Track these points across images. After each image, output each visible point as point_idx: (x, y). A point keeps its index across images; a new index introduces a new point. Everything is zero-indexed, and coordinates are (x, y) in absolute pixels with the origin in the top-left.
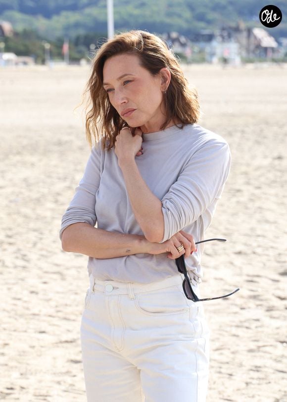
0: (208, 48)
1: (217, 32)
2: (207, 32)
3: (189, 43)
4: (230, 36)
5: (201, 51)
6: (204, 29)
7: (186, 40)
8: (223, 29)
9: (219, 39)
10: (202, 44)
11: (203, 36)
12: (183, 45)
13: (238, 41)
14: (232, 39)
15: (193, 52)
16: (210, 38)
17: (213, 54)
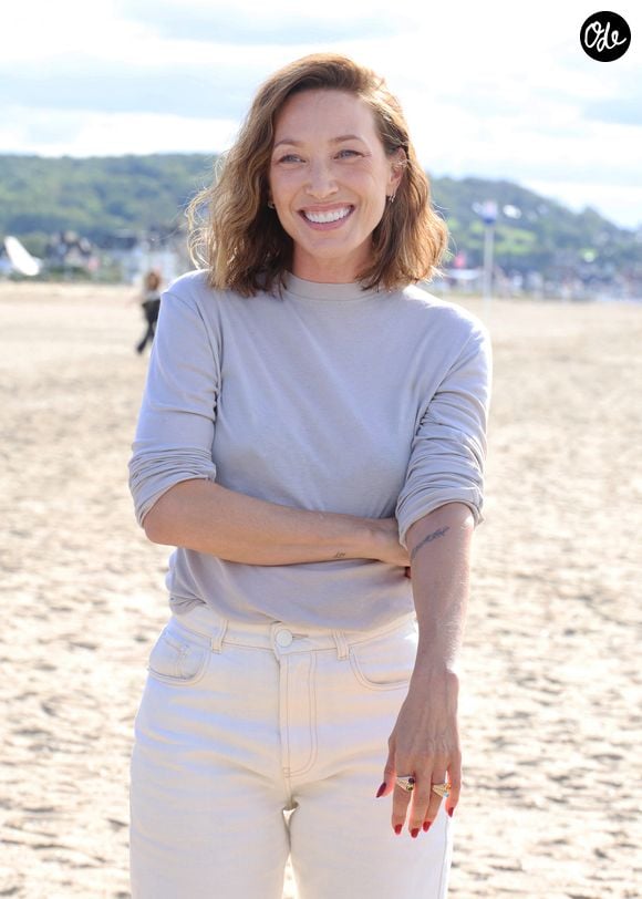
0: (126, 260)
1: (142, 233)
2: (125, 233)
3: (96, 251)
4: (163, 242)
5: (115, 265)
6: (121, 228)
7: (92, 245)
8: (153, 229)
9: (144, 245)
10: (116, 254)
11: (119, 239)
12: (85, 254)
13: (176, 250)
14: (167, 246)
15: (101, 266)
16: (130, 243)
17: (134, 270)
